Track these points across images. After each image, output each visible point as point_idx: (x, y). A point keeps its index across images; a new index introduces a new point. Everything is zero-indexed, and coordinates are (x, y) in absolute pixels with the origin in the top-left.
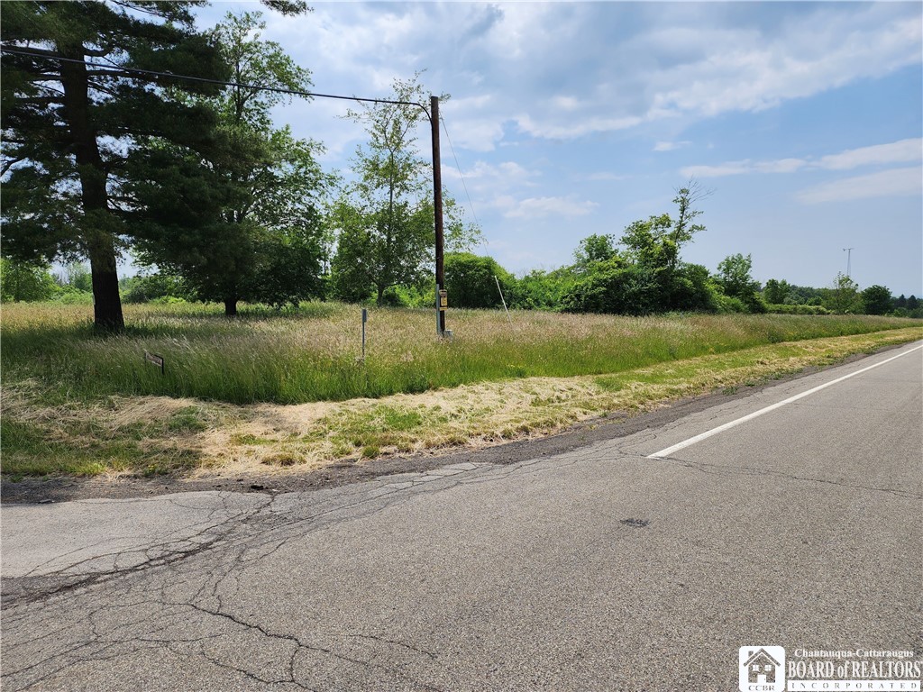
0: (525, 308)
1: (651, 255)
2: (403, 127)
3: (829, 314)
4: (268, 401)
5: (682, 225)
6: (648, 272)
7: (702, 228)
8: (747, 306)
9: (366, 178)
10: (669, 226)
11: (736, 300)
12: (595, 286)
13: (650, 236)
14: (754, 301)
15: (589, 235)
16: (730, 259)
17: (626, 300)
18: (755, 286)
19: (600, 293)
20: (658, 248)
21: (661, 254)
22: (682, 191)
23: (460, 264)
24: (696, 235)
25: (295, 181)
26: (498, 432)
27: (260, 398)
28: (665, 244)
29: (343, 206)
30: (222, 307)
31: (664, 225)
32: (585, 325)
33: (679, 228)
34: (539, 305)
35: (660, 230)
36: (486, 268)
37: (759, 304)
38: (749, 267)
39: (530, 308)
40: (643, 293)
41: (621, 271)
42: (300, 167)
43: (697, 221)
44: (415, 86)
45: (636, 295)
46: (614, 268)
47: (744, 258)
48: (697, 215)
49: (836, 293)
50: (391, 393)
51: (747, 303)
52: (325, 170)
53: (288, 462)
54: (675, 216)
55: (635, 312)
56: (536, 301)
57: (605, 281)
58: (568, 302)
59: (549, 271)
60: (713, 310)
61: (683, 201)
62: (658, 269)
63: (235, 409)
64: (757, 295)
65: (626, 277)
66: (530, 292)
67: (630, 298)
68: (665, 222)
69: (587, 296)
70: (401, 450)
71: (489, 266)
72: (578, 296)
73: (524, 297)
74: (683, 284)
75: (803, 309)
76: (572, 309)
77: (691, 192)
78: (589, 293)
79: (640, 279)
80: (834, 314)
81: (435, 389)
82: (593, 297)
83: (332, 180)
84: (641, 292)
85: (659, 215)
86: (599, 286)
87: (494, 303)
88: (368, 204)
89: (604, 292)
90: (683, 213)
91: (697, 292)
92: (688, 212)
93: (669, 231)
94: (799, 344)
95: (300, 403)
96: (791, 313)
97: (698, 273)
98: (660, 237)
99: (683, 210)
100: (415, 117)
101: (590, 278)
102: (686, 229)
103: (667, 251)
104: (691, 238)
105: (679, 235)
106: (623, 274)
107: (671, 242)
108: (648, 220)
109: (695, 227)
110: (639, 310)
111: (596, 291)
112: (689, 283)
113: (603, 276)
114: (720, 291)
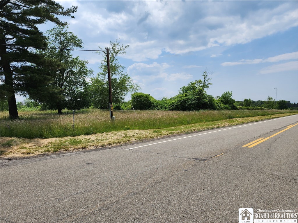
0: (157, 109)
1: (195, 92)
2: (114, 55)
4: (39, 138)
5: (204, 83)
6: (194, 98)
7: (211, 84)
8: (230, 107)
9: (104, 71)
10: (201, 83)
11: (227, 106)
12: (178, 102)
13: (195, 86)
14: (233, 106)
15: (183, 86)
16: (226, 93)
17: (187, 106)
18: (233, 101)
19: (179, 104)
20: (197, 90)
21: (198, 92)
22: (205, 72)
23: (138, 96)
24: (209, 86)
25: (80, 73)
26: (100, 145)
27: (36, 137)
28: (199, 89)
29: (97, 80)
30: (57, 111)
31: (200, 83)
32: (175, 114)
33: (204, 84)
34: (162, 108)
35: (199, 84)
37: (235, 107)
38: (231, 95)
39: (159, 109)
40: (192, 104)
41: (186, 97)
42: (81, 68)
43: (210, 82)
44: (117, 43)
45: (190, 105)
46: (184, 96)
47: (230, 92)
48: (210, 80)
49: (267, 103)
50: (79, 135)
51: (230, 106)
52: (89, 69)
53: (29, 153)
54: (203, 80)
55: (190, 110)
57: (181, 100)
58: (170, 107)
61: (205, 76)
62: (197, 97)
63: (27, 140)
64: (234, 104)
65: (187, 99)
66: (159, 104)
67: (188, 106)
68: (200, 82)
69: (175, 105)
70: (65, 150)
71: (147, 97)
72: (173, 105)
73: (157, 106)
74: (205, 101)
75: (256, 108)
76: (171, 109)
77: (207, 73)
79: (192, 100)
80: (267, 109)
81: (95, 134)
82: (177, 106)
83: (91, 72)
84: (191, 104)
85: (198, 80)
86: (179, 102)
87: (148, 108)
89: (181, 104)
90: (205, 79)
91: (210, 103)
92: (207, 78)
93: (202, 85)
94: (237, 119)
95: (48, 138)
96: (252, 109)
97: (211, 99)
98: (198, 87)
99: (205, 78)
100: (118, 53)
101: (176, 100)
102: (206, 84)
103: (200, 91)
104: (208, 87)
105: (204, 86)
106: (187, 98)
107: (201, 88)
108: (195, 82)
109: (209, 84)
110: (191, 109)
111: (178, 104)
112: (207, 101)
113: (180, 99)
114: (220, 103)
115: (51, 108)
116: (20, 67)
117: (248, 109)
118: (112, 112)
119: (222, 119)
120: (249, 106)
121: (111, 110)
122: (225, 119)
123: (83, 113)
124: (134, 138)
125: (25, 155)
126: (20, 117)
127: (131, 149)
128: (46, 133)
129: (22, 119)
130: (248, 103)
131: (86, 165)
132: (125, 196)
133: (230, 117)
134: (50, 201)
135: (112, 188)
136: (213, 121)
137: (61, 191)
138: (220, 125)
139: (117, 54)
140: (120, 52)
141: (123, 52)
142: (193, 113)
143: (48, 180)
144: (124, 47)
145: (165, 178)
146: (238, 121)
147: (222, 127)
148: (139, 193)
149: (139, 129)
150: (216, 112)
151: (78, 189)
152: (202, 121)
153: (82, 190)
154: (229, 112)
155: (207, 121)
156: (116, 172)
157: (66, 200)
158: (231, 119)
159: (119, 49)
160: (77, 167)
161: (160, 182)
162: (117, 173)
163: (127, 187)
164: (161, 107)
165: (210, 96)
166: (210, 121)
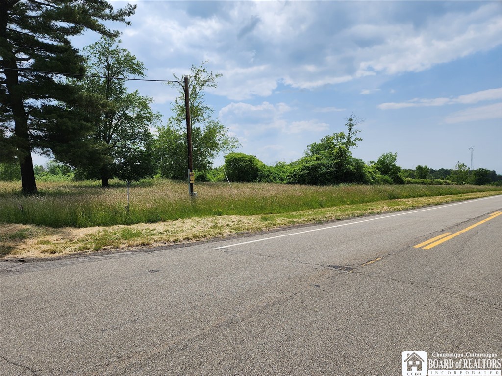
0: (268, 182)
1: (333, 154)
2: (197, 90)
3: (453, 184)
4: (70, 226)
5: (349, 138)
6: (330, 162)
7: (360, 139)
8: (392, 180)
9: (179, 115)
10: (344, 138)
11: (386, 177)
12: (303, 170)
13: (333, 144)
14: (398, 177)
15: (312, 143)
16: (385, 155)
17: (319, 177)
18: (398, 169)
19: (305, 174)
20: (336, 150)
21: (337, 153)
22: (350, 120)
23: (235, 159)
24: (357, 143)
25: (139, 118)
27: (66, 224)
28: (340, 148)
29: (168, 130)
30: (101, 181)
32: (298, 190)
33: (348, 139)
34: (275, 180)
35: (339, 140)
36: (249, 161)
37: (401, 179)
38: (395, 159)
39: (271, 181)
40: (328, 173)
41: (316, 162)
42: (141, 110)
43: (358, 136)
44: (202, 69)
45: (324, 175)
46: (314, 160)
47: (393, 154)
48: (358, 132)
49: (456, 173)
50: (138, 222)
51: (392, 178)
52: (154, 112)
53: (54, 252)
54: (346, 133)
55: (323, 183)
57: (308, 167)
58: (290, 179)
60: (366, 182)
61: (350, 125)
62: (335, 161)
63: (51, 230)
64: (399, 174)
65: (320, 165)
66: (271, 173)
67: (321, 176)
68: (342, 136)
69: (299, 175)
70: (114, 248)
71: (251, 160)
72: (295, 175)
73: (268, 176)
74: (350, 168)
75: (437, 181)
76: (292, 182)
77: (354, 120)
79: (327, 167)
80: (455, 184)
81: (164, 221)
82: (301, 176)
83: (158, 117)
84: (326, 173)
85: (338, 132)
86: (305, 170)
87: (253, 179)
88: (179, 129)
89: (308, 173)
90: (349, 131)
91: (357, 172)
92: (353, 130)
93: (345, 141)
94: (404, 200)
95: (86, 227)
96: (430, 184)
97: (359, 165)
98: (338, 144)
99: (350, 130)
101: (301, 166)
102: (352, 140)
103: (341, 151)
104: (355, 145)
105: (348, 144)
106: (318, 163)
107: (343, 147)
108: (332, 135)
109: (357, 139)
110: (325, 182)
111: (303, 172)
112: (353, 168)
113: (308, 165)
114: (375, 173)
115: (90, 177)
116: (39, 107)
117: (423, 183)
118: (192, 185)
119: (378, 200)
120: (424, 177)
121: (191, 182)
122: (384, 199)
123: (143, 185)
124: (229, 230)
125: (47, 255)
126: (39, 190)
127: (224, 249)
128: (81, 219)
129: (42, 194)
130: (422, 173)
131: (149, 273)
132: (214, 328)
133: (392, 197)
134: (89, 333)
135: (192, 313)
136: (362, 202)
137: (107, 317)
138: (375, 210)
139: (203, 87)
140: (207, 83)
141: (213, 84)
142: (328, 188)
143: (85, 297)
144: (214, 76)
145: (282, 298)
146: (405, 204)
147: (378, 213)
148: (237, 322)
149: (237, 214)
150: (367, 188)
151: (135, 314)
152: (344, 203)
153: (143, 316)
154: (390, 188)
155: (352, 203)
156: (199, 286)
157: (116, 332)
158: (393, 200)
159: (206, 79)
160: (133, 276)
161: (274, 305)
162: (200, 289)
163: (217, 311)
164: (275, 178)
165: (358, 160)
166: (357, 202)
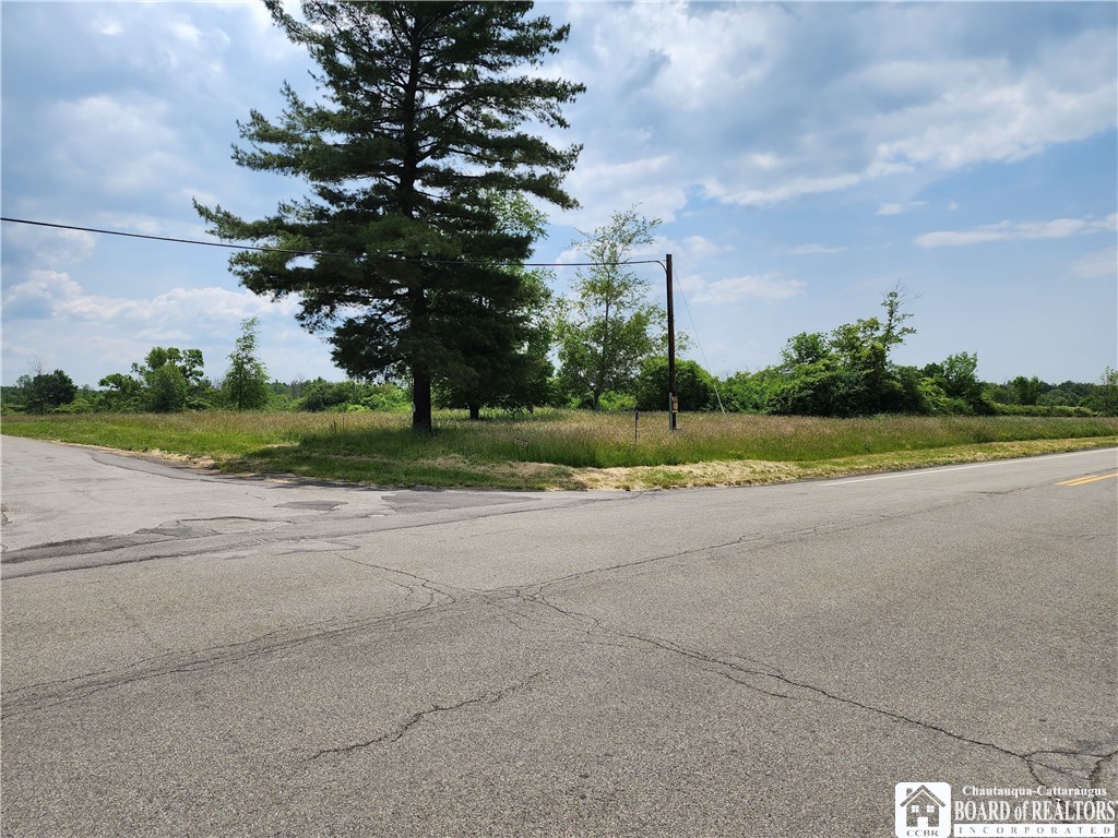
0: (730, 411)
1: (859, 358)
2: (619, 250)
3: (1095, 416)
5: (890, 328)
6: (855, 375)
7: (912, 331)
8: (971, 407)
10: (878, 329)
11: (959, 402)
12: (801, 389)
13: (858, 339)
14: (981, 402)
16: (953, 358)
17: (834, 402)
18: (982, 386)
19: (807, 396)
20: (866, 351)
21: (869, 357)
22: (891, 294)
24: (906, 337)
28: (873, 347)
31: (872, 328)
33: (888, 331)
34: (745, 407)
35: (869, 333)
36: (689, 371)
37: (987, 405)
38: (975, 366)
39: (737, 411)
40: (850, 395)
41: (828, 374)
43: (907, 324)
45: (844, 398)
46: (821, 371)
47: (970, 356)
48: (907, 317)
49: (1103, 390)
51: (971, 403)
53: (627, 488)
54: (883, 319)
55: (843, 414)
56: (742, 404)
57: (812, 384)
58: (775, 405)
59: (754, 372)
60: (924, 412)
61: (891, 305)
62: (866, 372)
64: (985, 396)
65: (834, 380)
66: (735, 395)
67: (837, 401)
68: (874, 325)
69: (794, 399)
72: (785, 399)
73: (729, 400)
74: (893, 386)
75: (1060, 411)
76: (779, 411)
77: (900, 295)
78: (796, 396)
79: (849, 383)
80: (1101, 416)
82: (800, 400)
84: (849, 395)
85: (867, 318)
86: (806, 389)
87: (701, 407)
88: (587, 320)
89: (812, 395)
90: (891, 316)
91: (908, 394)
92: (897, 314)
93: (880, 333)
95: (610, 467)
96: (1044, 415)
97: (910, 378)
98: (868, 340)
99: (891, 313)
100: (629, 241)
101: (797, 382)
102: (895, 332)
103: (875, 354)
104: (901, 341)
105: (888, 338)
106: (831, 377)
107: (879, 345)
108: (855, 324)
109: (904, 330)
110: (847, 412)
111: (804, 394)
112: (899, 385)
113: (810, 379)
114: (938, 393)
117: (1028, 414)
118: (674, 415)
119: (957, 443)
120: (1032, 402)
121: (672, 411)
122: (967, 442)
130: (1028, 393)
133: (982, 439)
136: (931, 447)
138: (967, 457)
139: (630, 246)
140: (635, 240)
141: (646, 238)
142: (860, 422)
144: (647, 225)
146: (1004, 449)
147: (972, 462)
150: (931, 422)
152: (902, 447)
154: (977, 422)
155: (915, 447)
158: (984, 445)
159: (634, 231)
164: (743, 405)
165: (907, 370)
166: (923, 447)
